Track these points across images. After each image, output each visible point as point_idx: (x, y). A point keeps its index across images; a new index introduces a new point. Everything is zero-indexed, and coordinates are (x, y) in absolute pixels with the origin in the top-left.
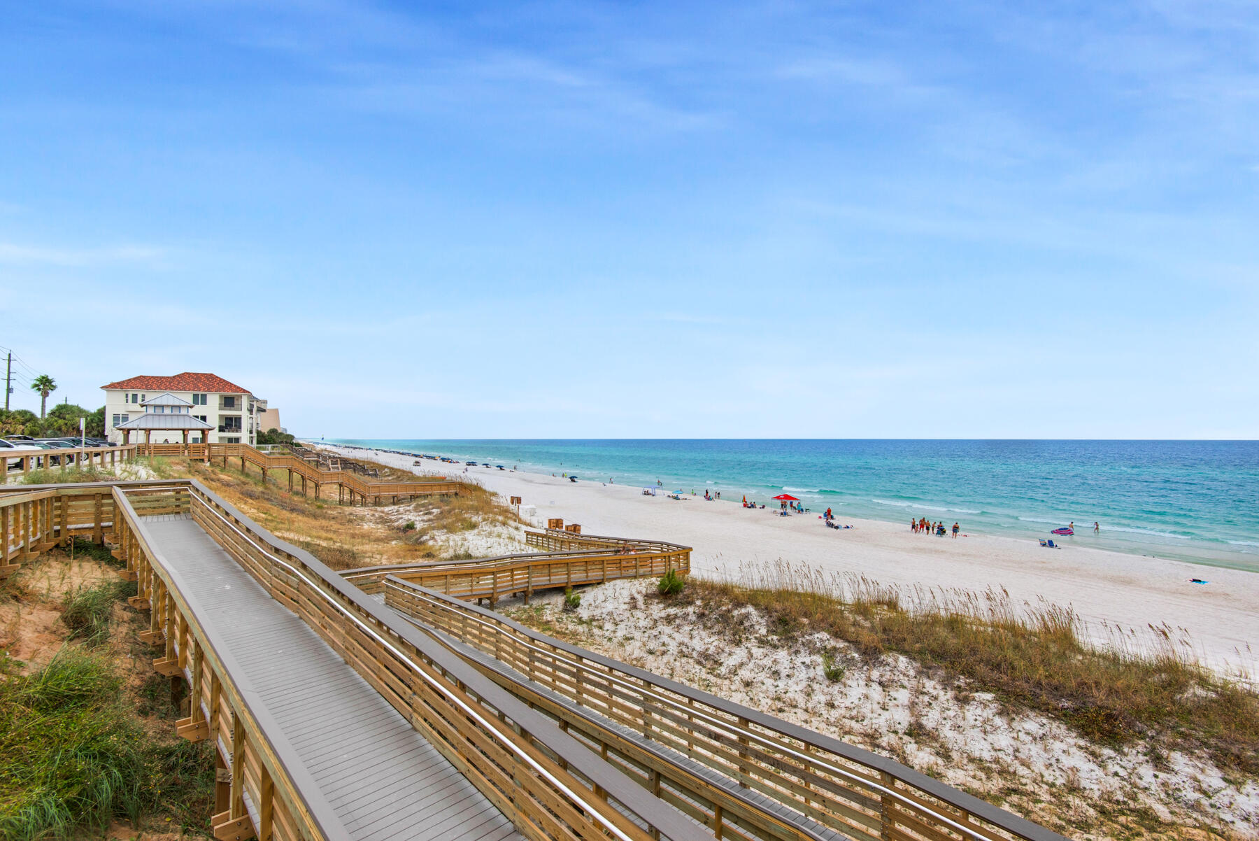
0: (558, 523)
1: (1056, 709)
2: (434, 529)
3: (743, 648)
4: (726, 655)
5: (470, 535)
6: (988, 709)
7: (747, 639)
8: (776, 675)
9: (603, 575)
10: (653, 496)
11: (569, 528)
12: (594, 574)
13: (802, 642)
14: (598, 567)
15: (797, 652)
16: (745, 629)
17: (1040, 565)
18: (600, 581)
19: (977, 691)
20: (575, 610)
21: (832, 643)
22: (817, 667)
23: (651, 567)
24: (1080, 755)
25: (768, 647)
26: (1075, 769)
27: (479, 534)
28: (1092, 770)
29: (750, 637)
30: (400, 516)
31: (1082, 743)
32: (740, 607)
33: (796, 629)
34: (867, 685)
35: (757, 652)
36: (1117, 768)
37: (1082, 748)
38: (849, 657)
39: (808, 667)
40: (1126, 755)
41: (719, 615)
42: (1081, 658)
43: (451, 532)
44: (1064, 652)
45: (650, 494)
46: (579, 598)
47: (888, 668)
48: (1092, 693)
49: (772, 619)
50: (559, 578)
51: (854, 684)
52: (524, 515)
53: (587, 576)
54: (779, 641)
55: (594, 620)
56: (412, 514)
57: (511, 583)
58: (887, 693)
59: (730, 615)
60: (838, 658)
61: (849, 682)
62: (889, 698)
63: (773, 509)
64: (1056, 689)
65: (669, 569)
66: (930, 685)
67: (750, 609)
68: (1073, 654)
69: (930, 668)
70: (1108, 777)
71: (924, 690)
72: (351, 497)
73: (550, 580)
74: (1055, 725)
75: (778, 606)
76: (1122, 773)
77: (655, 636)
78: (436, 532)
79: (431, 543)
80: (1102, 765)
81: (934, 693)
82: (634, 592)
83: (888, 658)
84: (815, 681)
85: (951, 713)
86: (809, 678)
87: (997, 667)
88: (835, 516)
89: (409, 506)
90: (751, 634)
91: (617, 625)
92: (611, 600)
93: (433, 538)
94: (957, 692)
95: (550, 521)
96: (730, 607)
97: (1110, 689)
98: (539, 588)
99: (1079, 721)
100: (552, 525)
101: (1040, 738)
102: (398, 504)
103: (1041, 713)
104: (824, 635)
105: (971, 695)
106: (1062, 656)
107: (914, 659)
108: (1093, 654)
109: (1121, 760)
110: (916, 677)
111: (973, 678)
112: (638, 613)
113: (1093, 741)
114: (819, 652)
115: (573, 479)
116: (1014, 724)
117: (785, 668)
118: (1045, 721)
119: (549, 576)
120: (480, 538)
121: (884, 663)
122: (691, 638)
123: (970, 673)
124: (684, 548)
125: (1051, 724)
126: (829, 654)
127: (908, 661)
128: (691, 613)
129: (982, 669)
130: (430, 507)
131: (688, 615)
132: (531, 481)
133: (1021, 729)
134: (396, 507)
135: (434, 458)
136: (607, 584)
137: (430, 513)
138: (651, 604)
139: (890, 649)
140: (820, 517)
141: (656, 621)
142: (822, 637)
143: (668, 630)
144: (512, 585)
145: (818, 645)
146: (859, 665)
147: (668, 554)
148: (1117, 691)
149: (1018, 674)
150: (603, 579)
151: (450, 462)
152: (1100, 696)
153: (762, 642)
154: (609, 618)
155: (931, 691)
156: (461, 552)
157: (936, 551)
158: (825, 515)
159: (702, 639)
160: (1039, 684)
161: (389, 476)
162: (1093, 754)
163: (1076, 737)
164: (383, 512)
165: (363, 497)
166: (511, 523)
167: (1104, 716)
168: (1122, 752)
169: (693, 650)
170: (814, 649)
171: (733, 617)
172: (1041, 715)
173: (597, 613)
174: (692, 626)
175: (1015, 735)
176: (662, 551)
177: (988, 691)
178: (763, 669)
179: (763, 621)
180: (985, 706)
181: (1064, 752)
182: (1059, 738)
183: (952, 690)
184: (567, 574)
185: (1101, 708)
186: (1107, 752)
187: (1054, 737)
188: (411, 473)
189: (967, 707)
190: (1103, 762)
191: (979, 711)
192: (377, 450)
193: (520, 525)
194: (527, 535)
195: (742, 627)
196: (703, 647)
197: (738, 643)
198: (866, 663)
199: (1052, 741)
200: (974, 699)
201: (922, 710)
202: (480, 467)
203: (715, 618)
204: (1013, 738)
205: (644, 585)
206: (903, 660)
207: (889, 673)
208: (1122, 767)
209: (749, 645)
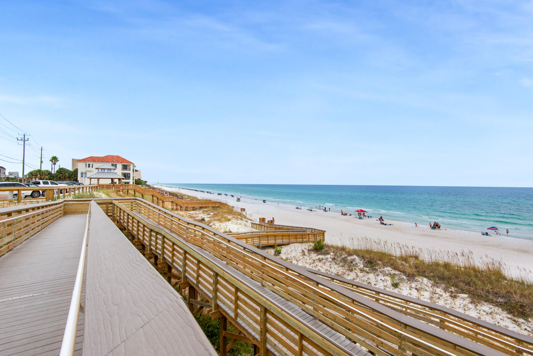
0: (263, 220)
1: (496, 302)
2: (214, 220)
3: (354, 272)
4: (347, 275)
5: (229, 224)
6: (465, 301)
7: (355, 269)
8: (369, 284)
9: (289, 241)
10: (300, 209)
11: (269, 222)
12: (286, 241)
13: (380, 271)
14: (287, 238)
15: (378, 275)
16: (353, 265)
17: (483, 243)
18: (288, 244)
19: (460, 293)
20: (279, 255)
21: (393, 272)
22: (387, 281)
23: (309, 238)
24: (509, 321)
25: (365, 273)
26: (506, 327)
27: (232, 223)
28: (514, 327)
29: (356, 268)
30: (198, 215)
31: (509, 316)
32: (351, 256)
33: (376, 266)
34: (410, 289)
35: (360, 274)
36: (526, 327)
37: (509, 318)
38: (401, 277)
39: (383, 281)
40: (530, 322)
41: (342, 259)
42: (506, 282)
43: (221, 222)
44: (498, 279)
45: (299, 208)
46: (281, 250)
47: (419, 283)
48: (513, 296)
49: (365, 261)
50: (272, 242)
51: (404, 289)
52: (248, 216)
53: (283, 241)
54: (369, 270)
55: (288, 259)
56: (202, 214)
57: (253, 243)
58: (419, 293)
59: (346, 259)
60: (396, 278)
61: (402, 288)
62: (421, 295)
63: (355, 216)
64: (496, 294)
65: (316, 239)
66: (438, 290)
67: (355, 257)
68: (502, 280)
69: (438, 283)
70: (522, 330)
71: (436, 292)
72: (176, 207)
73: (268, 242)
74: (496, 308)
75: (367, 256)
76: (528, 329)
77: (315, 266)
78: (215, 222)
79: (213, 226)
80: (519, 325)
81: (441, 294)
82: (303, 248)
83: (419, 279)
84: (387, 287)
85: (449, 302)
86: (384, 286)
87: (469, 284)
88: (384, 220)
89: (200, 211)
90: (356, 267)
91: (298, 261)
92: (294, 251)
93: (214, 224)
94: (451, 293)
95: (260, 219)
96: (346, 256)
97: (522, 294)
98: (264, 245)
99: (507, 307)
100: (261, 220)
101: (490, 313)
102: (195, 210)
103: (490, 303)
104: (389, 269)
105: (457, 295)
106: (498, 281)
107: (430, 280)
108: (512, 281)
109: (528, 324)
110: (431, 287)
111: (458, 288)
112: (306, 257)
113: (514, 316)
114: (387, 275)
115: (264, 201)
116: (478, 307)
117: (373, 281)
118: (491, 307)
119: (268, 240)
120: (233, 225)
121: (417, 280)
122: (330, 268)
123: (456, 286)
124: (322, 231)
125: (495, 308)
126: (393, 276)
127: (428, 280)
128: (329, 257)
129: (461, 284)
130: (209, 212)
131: (328, 258)
132: (247, 202)
133: (481, 309)
134: (195, 212)
135: (203, 192)
136: (291, 245)
137: (209, 214)
138: (311, 253)
139: (419, 275)
140: (377, 220)
141: (314, 261)
142: (388, 269)
143: (320, 264)
144: (253, 244)
145: (387, 272)
146: (406, 281)
147: (314, 233)
148: (524, 296)
149: (478, 286)
150: (289, 243)
151: (211, 194)
152: (517, 297)
153: (362, 271)
154: (294, 258)
155: (439, 293)
156: (227, 230)
157: (433, 236)
158: (379, 219)
159: (335, 268)
160: (488, 291)
161: (187, 199)
162: (514, 321)
163: (506, 314)
164: (190, 214)
165: (181, 207)
166: (244, 219)
167: (519, 305)
168: (528, 320)
169: (332, 272)
170: (385, 274)
171: (348, 260)
172: (490, 304)
173: (289, 256)
174: (330, 263)
175: (479, 312)
176: (312, 232)
177: (465, 293)
178: (364, 281)
179: (361, 262)
180: (464, 299)
181: (501, 319)
182: (498, 314)
183: (448, 293)
184: (275, 240)
185: (517, 302)
186: (521, 320)
187: (496, 313)
188: (197, 198)
189: (456, 300)
190: (519, 324)
191: (461, 301)
192: (179, 188)
193: (248, 220)
194: (252, 224)
195: (352, 264)
196: (336, 272)
197: (351, 271)
198: (409, 280)
199: (495, 315)
200: (459, 296)
201: (436, 300)
202: (223, 196)
203: (340, 260)
204: (478, 313)
205: (307, 246)
206: (425, 280)
207: (420, 285)
208: (528, 326)
209: (356, 272)
